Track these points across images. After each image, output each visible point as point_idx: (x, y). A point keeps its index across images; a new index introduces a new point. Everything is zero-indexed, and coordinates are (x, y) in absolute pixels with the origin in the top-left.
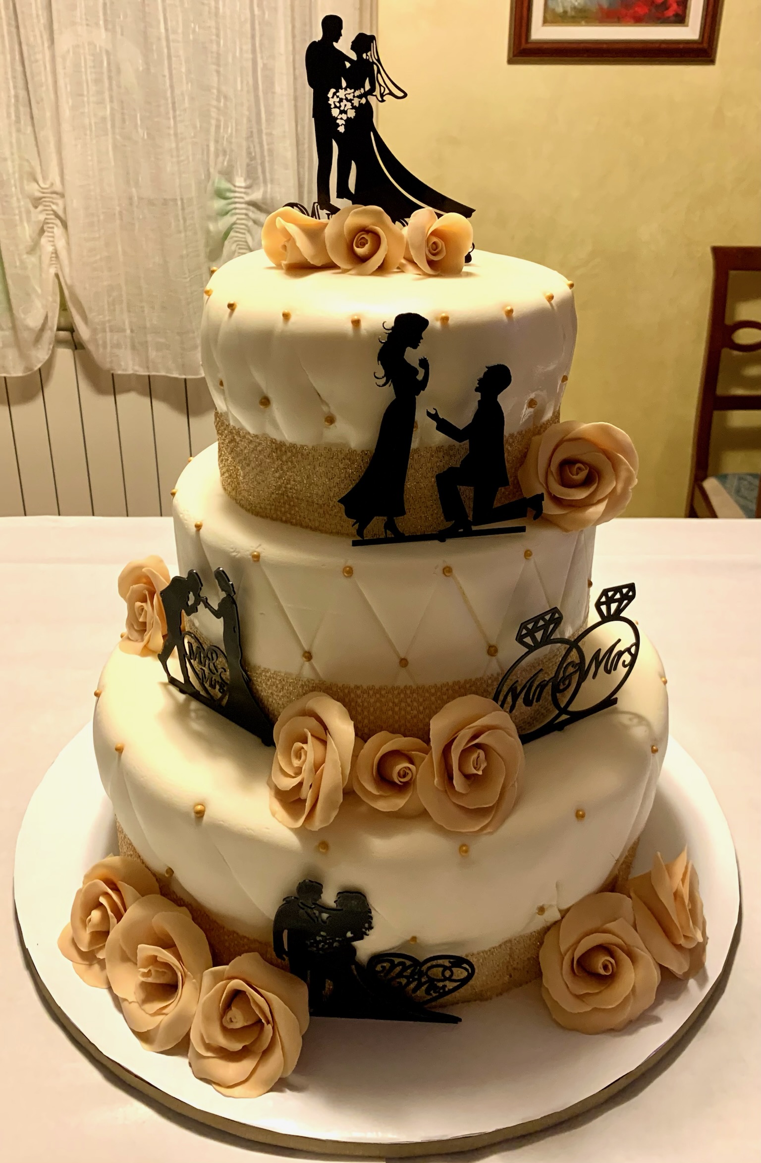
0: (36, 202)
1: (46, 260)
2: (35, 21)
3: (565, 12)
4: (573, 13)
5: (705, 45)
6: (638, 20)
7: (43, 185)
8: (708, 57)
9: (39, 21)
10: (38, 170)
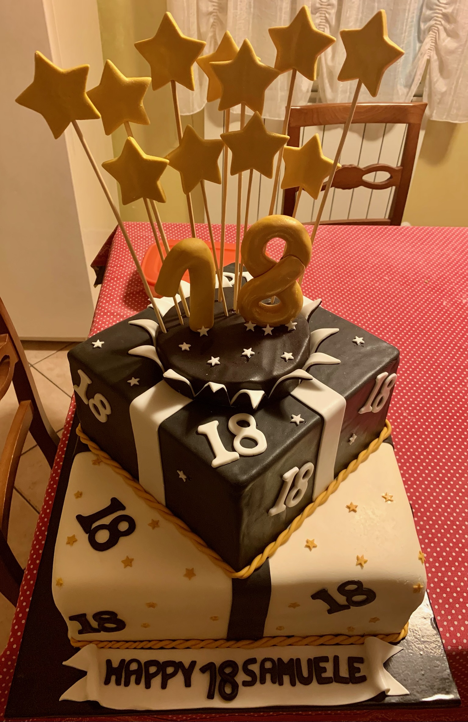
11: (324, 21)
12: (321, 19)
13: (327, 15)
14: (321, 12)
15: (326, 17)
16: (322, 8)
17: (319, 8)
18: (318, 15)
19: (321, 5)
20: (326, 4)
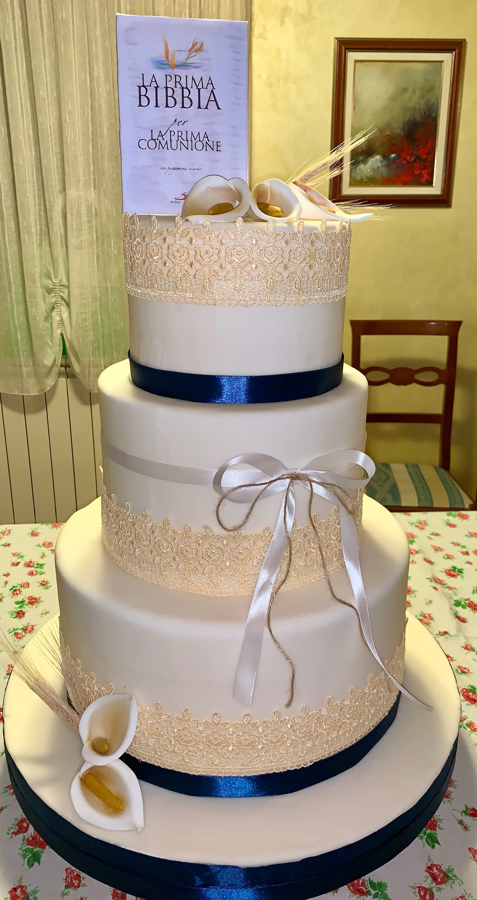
0: (49, 291)
1: (55, 325)
2: (55, 188)
3: (362, 179)
4: (367, 180)
5: (445, 198)
6: (405, 184)
7: (55, 282)
8: (447, 204)
9: (56, 188)
10: (52, 272)
11: (60, 300)
12: (57, 298)
13: (61, 294)
14: (55, 292)
15: (61, 296)
16: (55, 288)
17: (53, 289)
18: (52, 294)
19: (55, 286)
20: (59, 284)
